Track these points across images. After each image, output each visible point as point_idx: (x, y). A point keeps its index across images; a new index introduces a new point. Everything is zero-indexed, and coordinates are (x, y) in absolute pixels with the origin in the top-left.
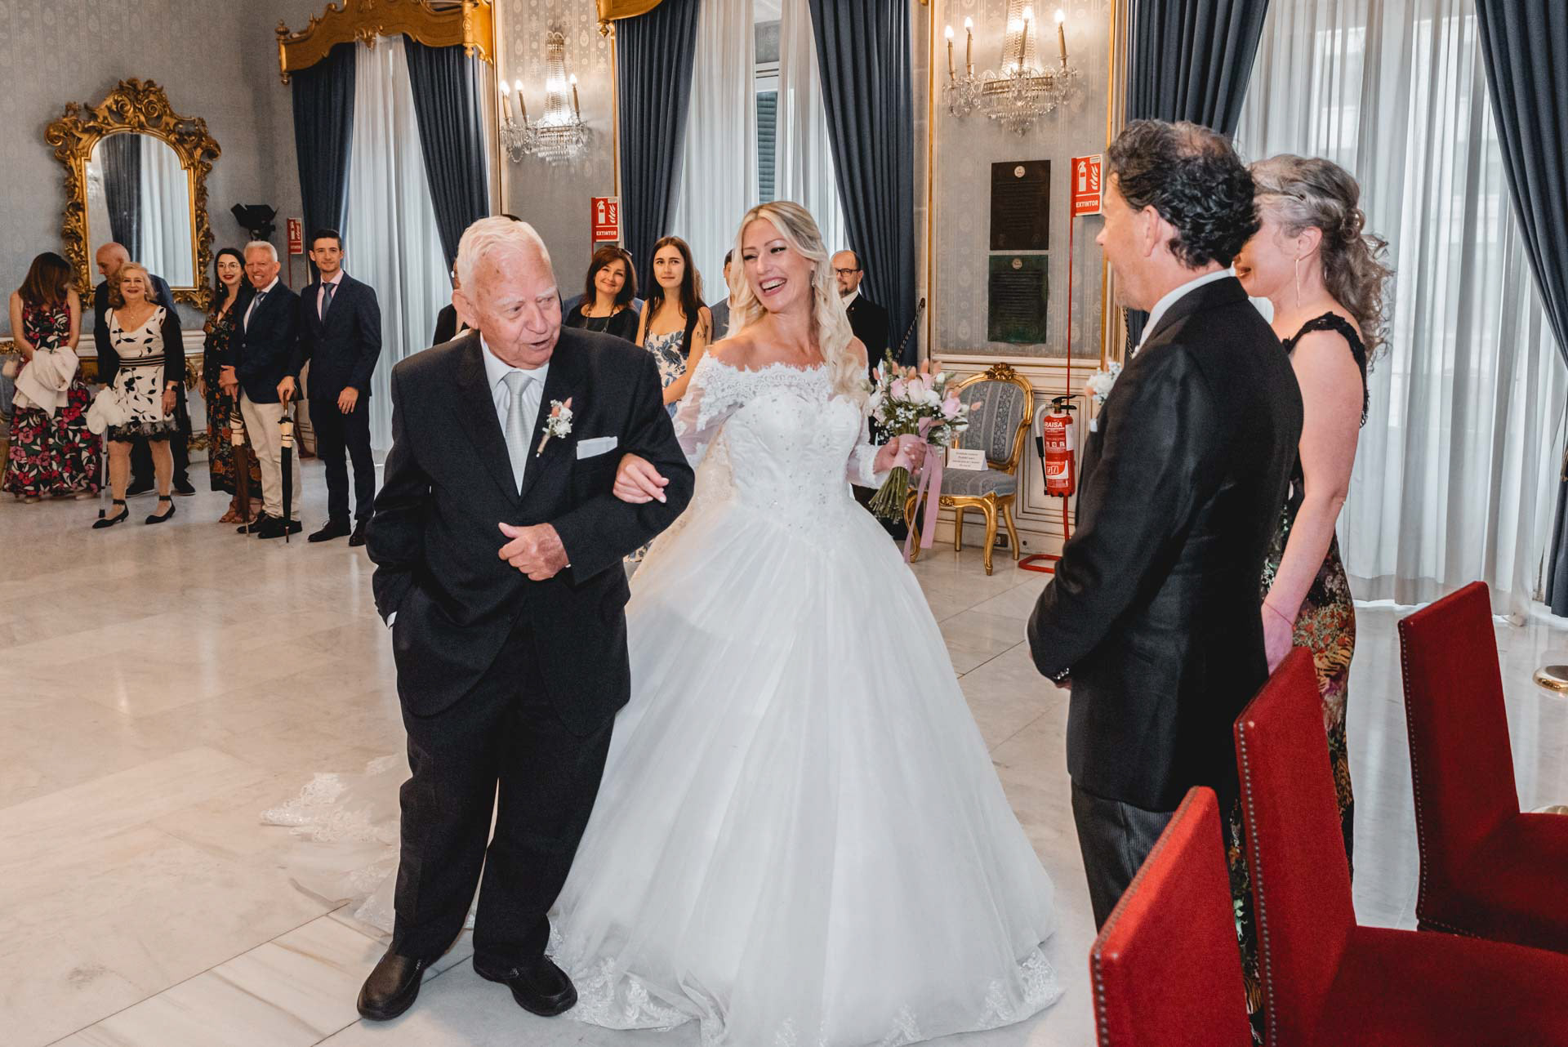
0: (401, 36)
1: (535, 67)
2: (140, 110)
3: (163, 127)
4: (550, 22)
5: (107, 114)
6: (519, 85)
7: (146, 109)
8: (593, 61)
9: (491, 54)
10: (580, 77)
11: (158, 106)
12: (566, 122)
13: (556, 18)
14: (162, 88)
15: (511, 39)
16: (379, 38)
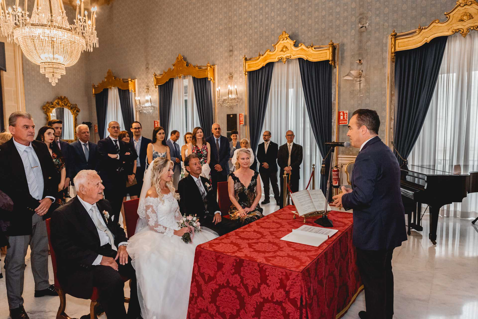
0: (117, 87)
1: (143, 94)
2: (63, 103)
3: (68, 106)
4: (146, 85)
5: (55, 103)
6: (140, 98)
8: (154, 93)
9: (135, 91)
10: (152, 96)
11: (67, 102)
12: (149, 105)
13: (147, 84)
14: (67, 98)
15: (139, 88)
16: (113, 88)
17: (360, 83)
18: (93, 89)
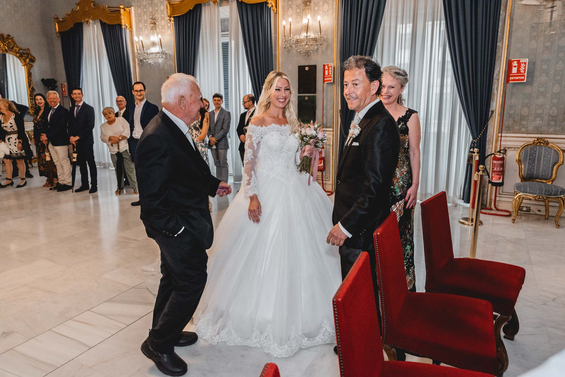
0: (99, 21)
1: (146, 32)
2: (6, 45)
3: (14, 51)
4: (151, 17)
6: (141, 38)
7: (8, 45)
8: (166, 30)
9: (131, 27)
10: (162, 35)
11: (12, 44)
12: (158, 51)
13: (153, 15)
14: (13, 37)
15: (138, 22)
16: (91, 21)
17: (552, 12)
18: (57, 24)
